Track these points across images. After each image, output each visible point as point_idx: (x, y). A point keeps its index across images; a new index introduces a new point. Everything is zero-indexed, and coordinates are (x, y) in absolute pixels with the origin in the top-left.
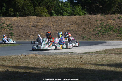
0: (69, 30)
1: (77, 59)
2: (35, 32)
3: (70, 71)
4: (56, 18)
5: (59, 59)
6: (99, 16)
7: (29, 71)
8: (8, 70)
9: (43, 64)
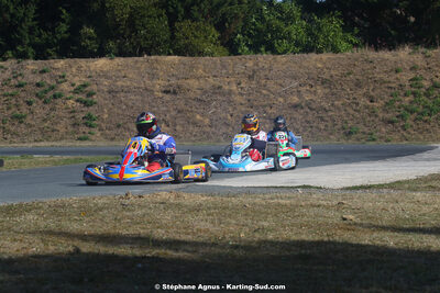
0: (296, 106)
1: (328, 208)
2: (174, 113)
3: (303, 252)
4: (248, 61)
5: (263, 210)
6: (404, 54)
7: (155, 252)
8: (77, 251)
9: (204, 228)
